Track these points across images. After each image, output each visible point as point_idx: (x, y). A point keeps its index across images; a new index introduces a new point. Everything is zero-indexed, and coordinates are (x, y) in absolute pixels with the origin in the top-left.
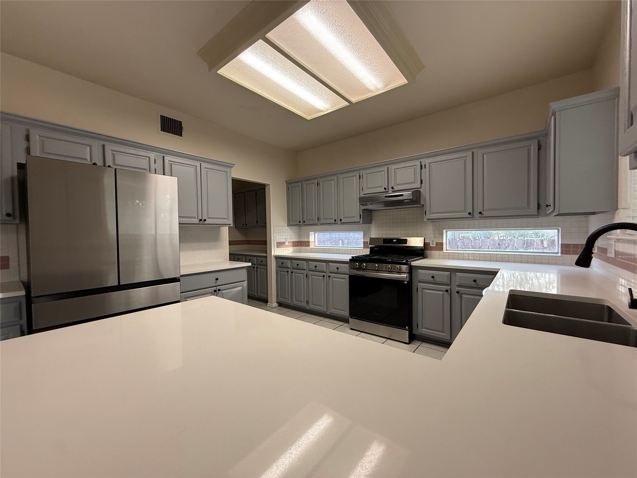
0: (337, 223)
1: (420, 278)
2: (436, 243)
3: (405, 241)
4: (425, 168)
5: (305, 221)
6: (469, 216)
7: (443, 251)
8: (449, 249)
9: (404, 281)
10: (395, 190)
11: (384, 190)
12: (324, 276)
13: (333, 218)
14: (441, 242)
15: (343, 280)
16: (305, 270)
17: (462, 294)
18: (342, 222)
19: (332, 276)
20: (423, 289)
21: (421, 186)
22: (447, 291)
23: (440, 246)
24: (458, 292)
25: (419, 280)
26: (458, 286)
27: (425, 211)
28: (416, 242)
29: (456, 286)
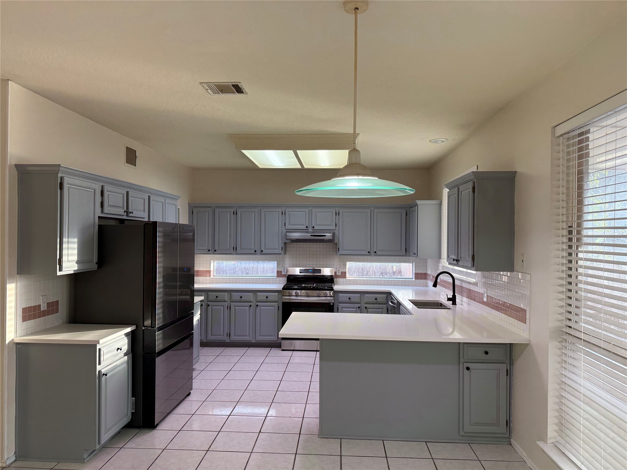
0: (257, 254)
1: (341, 299)
2: (341, 272)
3: (319, 271)
4: (339, 215)
5: (217, 250)
6: (368, 254)
7: (346, 278)
8: (348, 277)
9: (331, 303)
10: (315, 229)
11: (306, 228)
12: (251, 306)
13: (252, 249)
14: (344, 271)
15: (272, 308)
16: (226, 301)
17: (368, 308)
18: (263, 253)
19: (260, 305)
20: (342, 308)
21: (335, 228)
22: (359, 308)
23: (344, 275)
24: (366, 308)
25: (339, 301)
26: (366, 303)
27: (339, 248)
28: (327, 272)
29: (364, 304)
